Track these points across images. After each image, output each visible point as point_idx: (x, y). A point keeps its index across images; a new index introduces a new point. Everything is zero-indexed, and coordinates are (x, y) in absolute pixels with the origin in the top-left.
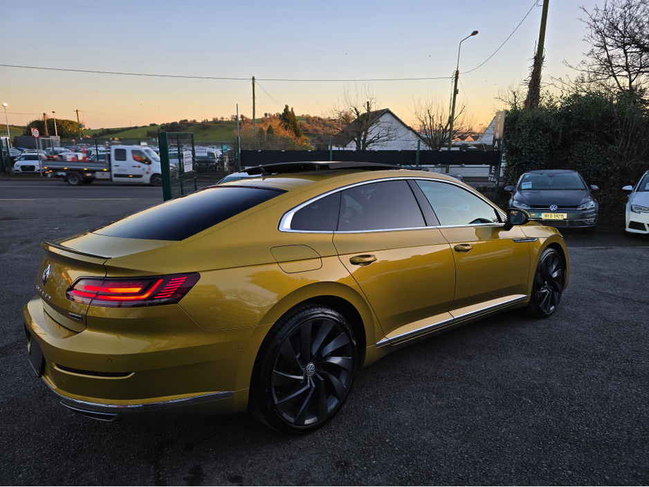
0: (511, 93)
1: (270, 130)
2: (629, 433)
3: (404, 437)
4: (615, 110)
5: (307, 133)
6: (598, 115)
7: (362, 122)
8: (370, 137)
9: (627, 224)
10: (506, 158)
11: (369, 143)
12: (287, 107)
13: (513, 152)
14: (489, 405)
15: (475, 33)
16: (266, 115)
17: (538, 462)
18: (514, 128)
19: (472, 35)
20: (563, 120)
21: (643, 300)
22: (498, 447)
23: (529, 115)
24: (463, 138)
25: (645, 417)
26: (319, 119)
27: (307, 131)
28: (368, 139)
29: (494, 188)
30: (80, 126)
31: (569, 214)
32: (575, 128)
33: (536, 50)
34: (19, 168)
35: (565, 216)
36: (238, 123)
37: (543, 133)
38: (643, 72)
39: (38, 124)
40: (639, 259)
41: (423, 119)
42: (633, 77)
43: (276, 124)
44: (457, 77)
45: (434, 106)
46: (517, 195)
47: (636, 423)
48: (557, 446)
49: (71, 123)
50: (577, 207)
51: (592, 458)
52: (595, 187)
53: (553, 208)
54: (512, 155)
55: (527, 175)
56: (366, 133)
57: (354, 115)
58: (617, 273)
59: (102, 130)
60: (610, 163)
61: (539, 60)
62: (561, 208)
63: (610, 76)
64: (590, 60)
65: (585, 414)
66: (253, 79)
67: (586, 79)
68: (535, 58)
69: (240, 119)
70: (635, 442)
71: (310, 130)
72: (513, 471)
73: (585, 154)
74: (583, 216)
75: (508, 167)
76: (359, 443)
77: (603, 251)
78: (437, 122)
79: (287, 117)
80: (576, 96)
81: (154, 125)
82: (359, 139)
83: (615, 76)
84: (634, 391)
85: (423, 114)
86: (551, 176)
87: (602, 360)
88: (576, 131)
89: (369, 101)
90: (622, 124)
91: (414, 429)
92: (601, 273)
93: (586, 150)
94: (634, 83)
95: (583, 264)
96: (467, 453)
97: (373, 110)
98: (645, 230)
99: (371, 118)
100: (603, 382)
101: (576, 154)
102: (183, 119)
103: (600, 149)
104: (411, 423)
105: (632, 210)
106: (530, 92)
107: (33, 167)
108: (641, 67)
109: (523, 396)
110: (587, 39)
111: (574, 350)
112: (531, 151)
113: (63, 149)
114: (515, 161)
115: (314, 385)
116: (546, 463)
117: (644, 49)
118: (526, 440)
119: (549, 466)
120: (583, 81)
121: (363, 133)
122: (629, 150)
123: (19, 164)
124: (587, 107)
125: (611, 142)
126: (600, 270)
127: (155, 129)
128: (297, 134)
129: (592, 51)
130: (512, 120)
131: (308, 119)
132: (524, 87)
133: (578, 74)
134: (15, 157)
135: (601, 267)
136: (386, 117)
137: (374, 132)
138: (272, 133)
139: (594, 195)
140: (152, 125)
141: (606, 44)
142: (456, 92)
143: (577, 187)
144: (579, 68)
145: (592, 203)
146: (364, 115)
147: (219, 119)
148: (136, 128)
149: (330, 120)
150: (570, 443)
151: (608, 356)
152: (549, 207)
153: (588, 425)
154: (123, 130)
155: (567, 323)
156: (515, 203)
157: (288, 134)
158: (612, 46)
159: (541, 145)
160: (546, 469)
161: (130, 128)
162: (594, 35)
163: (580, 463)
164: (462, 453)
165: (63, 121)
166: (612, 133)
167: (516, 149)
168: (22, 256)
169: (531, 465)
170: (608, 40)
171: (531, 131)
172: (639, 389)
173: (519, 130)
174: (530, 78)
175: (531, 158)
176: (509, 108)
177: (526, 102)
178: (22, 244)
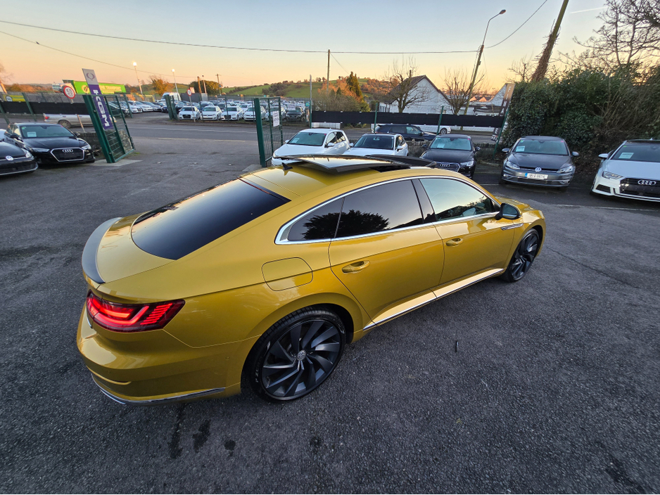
0: (522, 65)
1: (339, 91)
2: (573, 445)
3: (373, 417)
4: (610, 85)
5: (366, 91)
6: (593, 89)
7: (404, 86)
8: (409, 98)
9: (596, 186)
10: (509, 121)
11: (408, 103)
12: (352, 73)
13: (515, 118)
14: (451, 385)
15: (503, 11)
16: (340, 77)
17: (482, 471)
18: (519, 98)
19: (500, 13)
20: (562, 92)
21: (600, 269)
22: (449, 443)
23: (534, 88)
24: (478, 99)
25: (590, 425)
26: (376, 81)
27: (367, 90)
28: (407, 101)
29: (494, 145)
30: (220, 85)
31: (550, 176)
32: (570, 99)
33: (553, 28)
34: (182, 117)
35: (546, 177)
36: (320, 84)
37: (543, 103)
38: (645, 47)
39: (195, 85)
40: (600, 221)
41: (450, 85)
42: (633, 52)
43: (343, 86)
44: (481, 51)
45: (460, 73)
46: (511, 157)
47: (580, 431)
48: (502, 451)
49: (215, 83)
50: (557, 170)
51: (533, 473)
52: (576, 153)
53: (538, 170)
54: (513, 120)
55: (521, 140)
56: (407, 95)
57: (399, 80)
58: (580, 236)
59: (235, 87)
60: (592, 131)
61: (553, 38)
62: (545, 170)
63: (613, 51)
64: (598, 36)
65: (534, 411)
66: (329, 51)
67: (590, 54)
68: (551, 36)
69: (322, 81)
70: (578, 459)
71: (369, 89)
72: (457, 479)
73: (573, 122)
74: (560, 178)
75: (508, 128)
76: (335, 417)
77: (571, 210)
78: (460, 88)
79: (351, 81)
80: (577, 71)
81: (267, 84)
82: (401, 100)
83: (617, 51)
84: (582, 386)
85: (451, 80)
86: (541, 142)
87: (557, 341)
88: (570, 102)
89: (411, 69)
90: (612, 97)
91: (383, 407)
92: (567, 234)
93: (574, 119)
94: (632, 59)
95: (553, 223)
96: (421, 447)
97: (414, 75)
98: (610, 192)
99: (412, 82)
100: (554, 369)
101: (566, 122)
103: (587, 118)
104: (382, 399)
105: (603, 175)
106: (539, 67)
107: (190, 116)
108: (645, 43)
109: (482, 377)
110: (601, 16)
111: (534, 324)
112: (529, 118)
113: (209, 103)
114: (515, 125)
115: (303, 368)
116: (489, 474)
117: (655, 23)
118: (476, 438)
119: (492, 479)
120: (587, 57)
121: (404, 95)
122: (611, 120)
123: (182, 113)
124: (585, 81)
125: (597, 111)
126: (565, 231)
127: (267, 87)
128: (358, 94)
129: (603, 28)
130: (520, 91)
131: (368, 81)
132: (535, 62)
133: (584, 50)
134: (180, 108)
135: (567, 228)
136: (423, 83)
137: (413, 93)
138: (340, 94)
139: (575, 161)
140: (265, 84)
141: (618, 20)
142: (479, 63)
143: (560, 153)
144: (586, 45)
145: (571, 167)
146: (407, 80)
148: (255, 86)
149: (384, 82)
150: (515, 449)
151: (563, 336)
152: (534, 169)
153: (534, 427)
154: (248, 88)
155: (531, 290)
156: (508, 164)
157: (351, 94)
158: (623, 22)
159: (538, 113)
160: (487, 481)
161: (252, 87)
162: (609, 12)
163: (520, 480)
164: (417, 445)
165: (210, 82)
166: (601, 105)
167: (518, 115)
168: (169, 185)
169: (475, 472)
170: (622, 17)
171: (533, 101)
172: (588, 385)
173: (523, 99)
174: (542, 55)
175: (528, 123)
176: (519, 79)
177: (534, 76)
178: (172, 175)
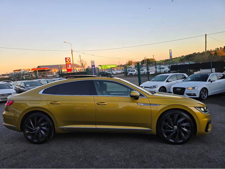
30: (154, 60)
34: (129, 74)
66: (206, 35)
81: (183, 56)
102: (194, 53)
107: (132, 74)
147: (209, 51)
165: (150, 59)
